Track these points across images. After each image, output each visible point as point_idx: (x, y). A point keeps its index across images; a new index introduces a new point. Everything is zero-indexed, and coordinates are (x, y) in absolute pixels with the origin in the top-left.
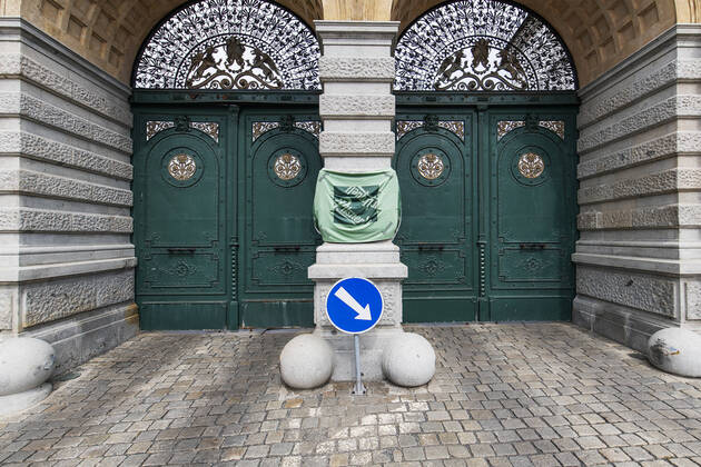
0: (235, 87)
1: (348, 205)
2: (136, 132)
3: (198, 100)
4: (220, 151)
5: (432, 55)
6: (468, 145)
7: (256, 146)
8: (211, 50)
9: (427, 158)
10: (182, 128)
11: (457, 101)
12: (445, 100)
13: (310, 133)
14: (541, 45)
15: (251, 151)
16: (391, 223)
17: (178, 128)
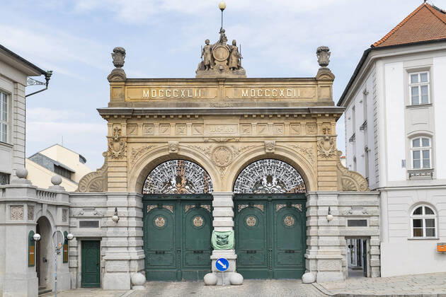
0: (179, 193)
1: (220, 240)
2: (144, 210)
4: (173, 216)
5: (252, 180)
6: (265, 213)
7: (186, 214)
8: (170, 180)
9: (250, 219)
10: (160, 208)
11: (260, 198)
12: (256, 197)
13: (206, 209)
14: (293, 176)
15: (185, 216)
16: (232, 245)
17: (158, 208)
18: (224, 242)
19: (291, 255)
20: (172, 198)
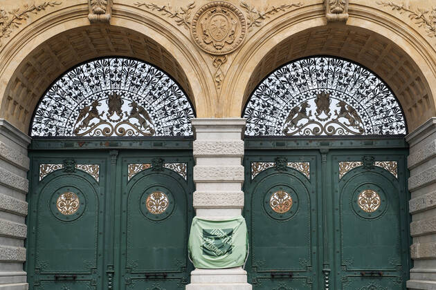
0: (114, 135)
1: (212, 242)
2: (32, 174)
3: (84, 147)
4: (99, 189)
5: (281, 105)
6: (313, 182)
7: (130, 185)
8: (96, 104)
9: (278, 195)
10: (70, 170)
11: (302, 145)
12: (292, 145)
13: (177, 173)
14: (375, 96)
15: (126, 190)
16: (241, 256)
17: (66, 170)
18: (221, 247)
19: (375, 282)
20: (99, 147)
